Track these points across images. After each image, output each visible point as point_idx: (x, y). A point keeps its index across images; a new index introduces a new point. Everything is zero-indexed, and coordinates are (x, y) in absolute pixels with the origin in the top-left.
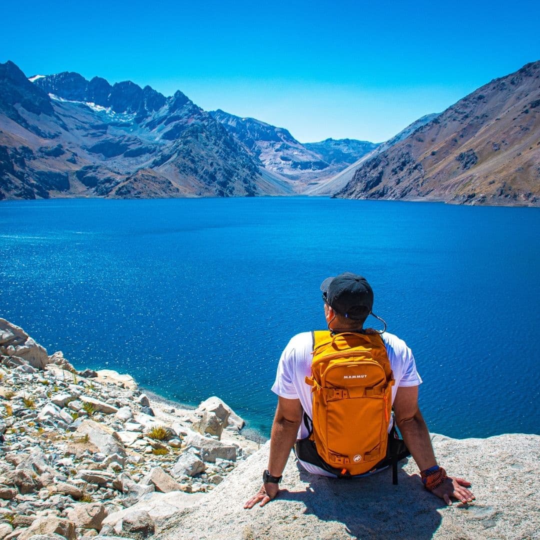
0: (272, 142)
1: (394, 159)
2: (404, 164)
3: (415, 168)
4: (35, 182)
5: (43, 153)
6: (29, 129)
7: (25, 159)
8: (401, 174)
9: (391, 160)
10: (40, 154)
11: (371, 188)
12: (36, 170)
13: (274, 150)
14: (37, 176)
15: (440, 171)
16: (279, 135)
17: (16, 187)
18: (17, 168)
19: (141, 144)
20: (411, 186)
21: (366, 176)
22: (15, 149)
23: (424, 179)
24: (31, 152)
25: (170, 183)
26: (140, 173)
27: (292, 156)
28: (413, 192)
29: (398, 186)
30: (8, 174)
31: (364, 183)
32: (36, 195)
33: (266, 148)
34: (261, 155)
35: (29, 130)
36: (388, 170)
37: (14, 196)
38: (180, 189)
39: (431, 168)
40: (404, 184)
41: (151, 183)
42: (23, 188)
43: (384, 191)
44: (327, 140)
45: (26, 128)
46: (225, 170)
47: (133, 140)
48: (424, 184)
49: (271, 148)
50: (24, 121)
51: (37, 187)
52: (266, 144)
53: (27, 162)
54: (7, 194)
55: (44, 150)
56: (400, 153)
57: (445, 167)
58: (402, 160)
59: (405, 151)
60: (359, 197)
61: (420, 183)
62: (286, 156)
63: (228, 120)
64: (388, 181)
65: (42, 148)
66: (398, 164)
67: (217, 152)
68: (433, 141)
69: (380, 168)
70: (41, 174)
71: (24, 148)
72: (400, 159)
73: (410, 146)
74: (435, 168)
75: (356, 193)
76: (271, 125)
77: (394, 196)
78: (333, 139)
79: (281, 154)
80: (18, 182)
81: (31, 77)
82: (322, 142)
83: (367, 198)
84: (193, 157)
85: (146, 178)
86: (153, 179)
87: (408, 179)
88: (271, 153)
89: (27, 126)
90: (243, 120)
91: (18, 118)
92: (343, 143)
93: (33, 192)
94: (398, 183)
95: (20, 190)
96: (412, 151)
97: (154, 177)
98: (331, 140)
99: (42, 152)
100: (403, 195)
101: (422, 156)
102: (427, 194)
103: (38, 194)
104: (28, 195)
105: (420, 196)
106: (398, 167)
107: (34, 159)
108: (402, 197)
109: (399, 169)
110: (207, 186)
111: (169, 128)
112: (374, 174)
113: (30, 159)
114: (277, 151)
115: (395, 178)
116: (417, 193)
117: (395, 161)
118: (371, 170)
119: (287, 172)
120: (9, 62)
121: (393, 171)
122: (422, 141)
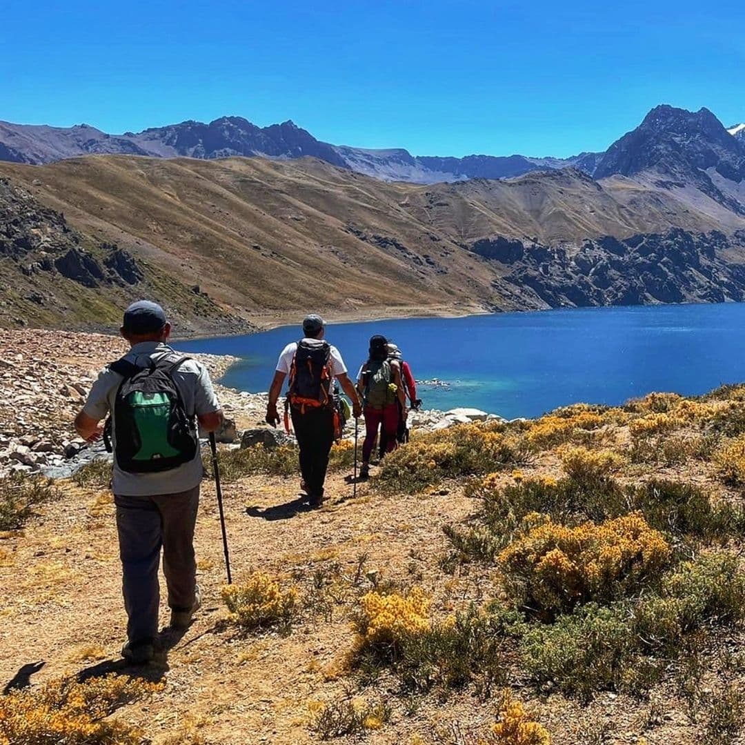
4: (726, 280)
5: (740, 239)
6: (724, 203)
7: (715, 247)
10: (735, 240)
12: (729, 263)
14: (730, 270)
17: (700, 287)
18: (704, 261)
22: (703, 235)
24: (723, 237)
30: (692, 269)
32: (725, 297)
35: (724, 206)
37: (697, 299)
42: (710, 287)
45: (720, 203)
50: (719, 193)
51: (728, 286)
53: (718, 252)
54: (688, 297)
55: (740, 234)
65: (738, 231)
70: (733, 267)
71: (714, 233)
80: (703, 280)
81: (732, 128)
89: (722, 200)
91: (710, 190)
93: (721, 292)
95: (706, 290)
99: (738, 237)
103: (728, 294)
104: (715, 296)
107: (727, 246)
113: (721, 248)
120: (703, 109)
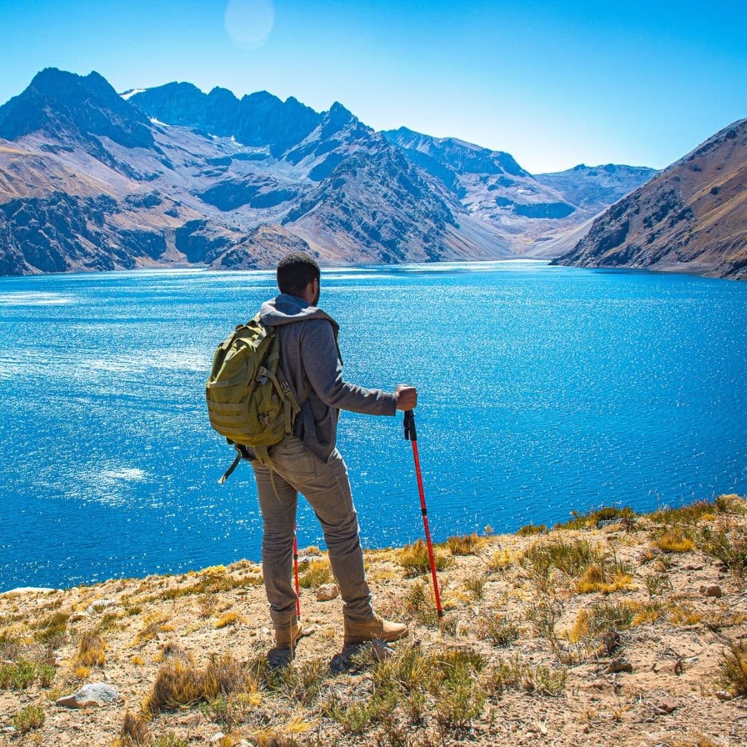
0: (484, 175)
1: (649, 202)
2: (664, 210)
3: (681, 217)
4: (116, 246)
5: (131, 205)
6: (116, 168)
7: (104, 213)
8: (658, 226)
9: (644, 203)
10: (126, 205)
11: (607, 249)
12: (120, 228)
13: (486, 187)
14: (120, 236)
15: (719, 220)
16: (496, 163)
17: (86, 254)
18: (91, 227)
19: (276, 186)
20: (671, 245)
21: (603, 229)
22: (91, 200)
23: (692, 233)
24: (114, 202)
25: (305, 244)
26: (262, 230)
27: (515, 196)
28: (672, 255)
29: (649, 245)
30: (77, 235)
31: (597, 241)
32: (116, 264)
33: (475, 185)
34: (466, 195)
35: (116, 171)
36: (637, 220)
37: (84, 267)
38: (321, 254)
39: (707, 214)
40: (660, 242)
41: (277, 246)
42: (97, 255)
43: (626, 253)
44: (576, 168)
45: (112, 167)
46: (395, 223)
47: (265, 181)
48: (690, 242)
49: (482, 184)
50: (110, 157)
51: (119, 253)
52: (474, 177)
53: (107, 218)
54: (74, 264)
55: (132, 199)
56: (660, 191)
57: (729, 214)
58: (662, 203)
59: (667, 189)
60: (588, 263)
61: (683, 240)
62: (504, 196)
63: (416, 144)
64: (636, 238)
65: (130, 196)
66: (656, 210)
67: (385, 196)
68: (719, 169)
69: (624, 218)
70: (124, 233)
71: (103, 197)
72: (658, 201)
73: (677, 179)
74: (713, 214)
75: (583, 257)
76: (485, 148)
77: (642, 261)
78: (586, 165)
79: (496, 193)
80: (89, 246)
81: (125, 93)
82: (568, 171)
83: (598, 264)
84: (346, 204)
85: (269, 237)
86: (280, 240)
87: (668, 234)
88: (483, 192)
89: (114, 164)
90: (441, 142)
91: (101, 154)
92: (602, 171)
93: (110, 260)
94: (650, 241)
95: (93, 257)
96: (681, 187)
97: (281, 236)
98: (583, 167)
99: (129, 202)
100: (654, 260)
101: (696, 194)
102: (694, 258)
103: (118, 262)
104: (105, 264)
105: (681, 261)
106: (653, 215)
107: (118, 212)
108: (652, 263)
109: (655, 219)
110: (365, 248)
111: (321, 159)
112: (614, 227)
113: (111, 213)
114: (491, 188)
115: (648, 231)
116: (677, 256)
117: (652, 204)
118: (611, 220)
119: (505, 221)
120: (93, 72)
121: (645, 221)
122: (700, 170)
